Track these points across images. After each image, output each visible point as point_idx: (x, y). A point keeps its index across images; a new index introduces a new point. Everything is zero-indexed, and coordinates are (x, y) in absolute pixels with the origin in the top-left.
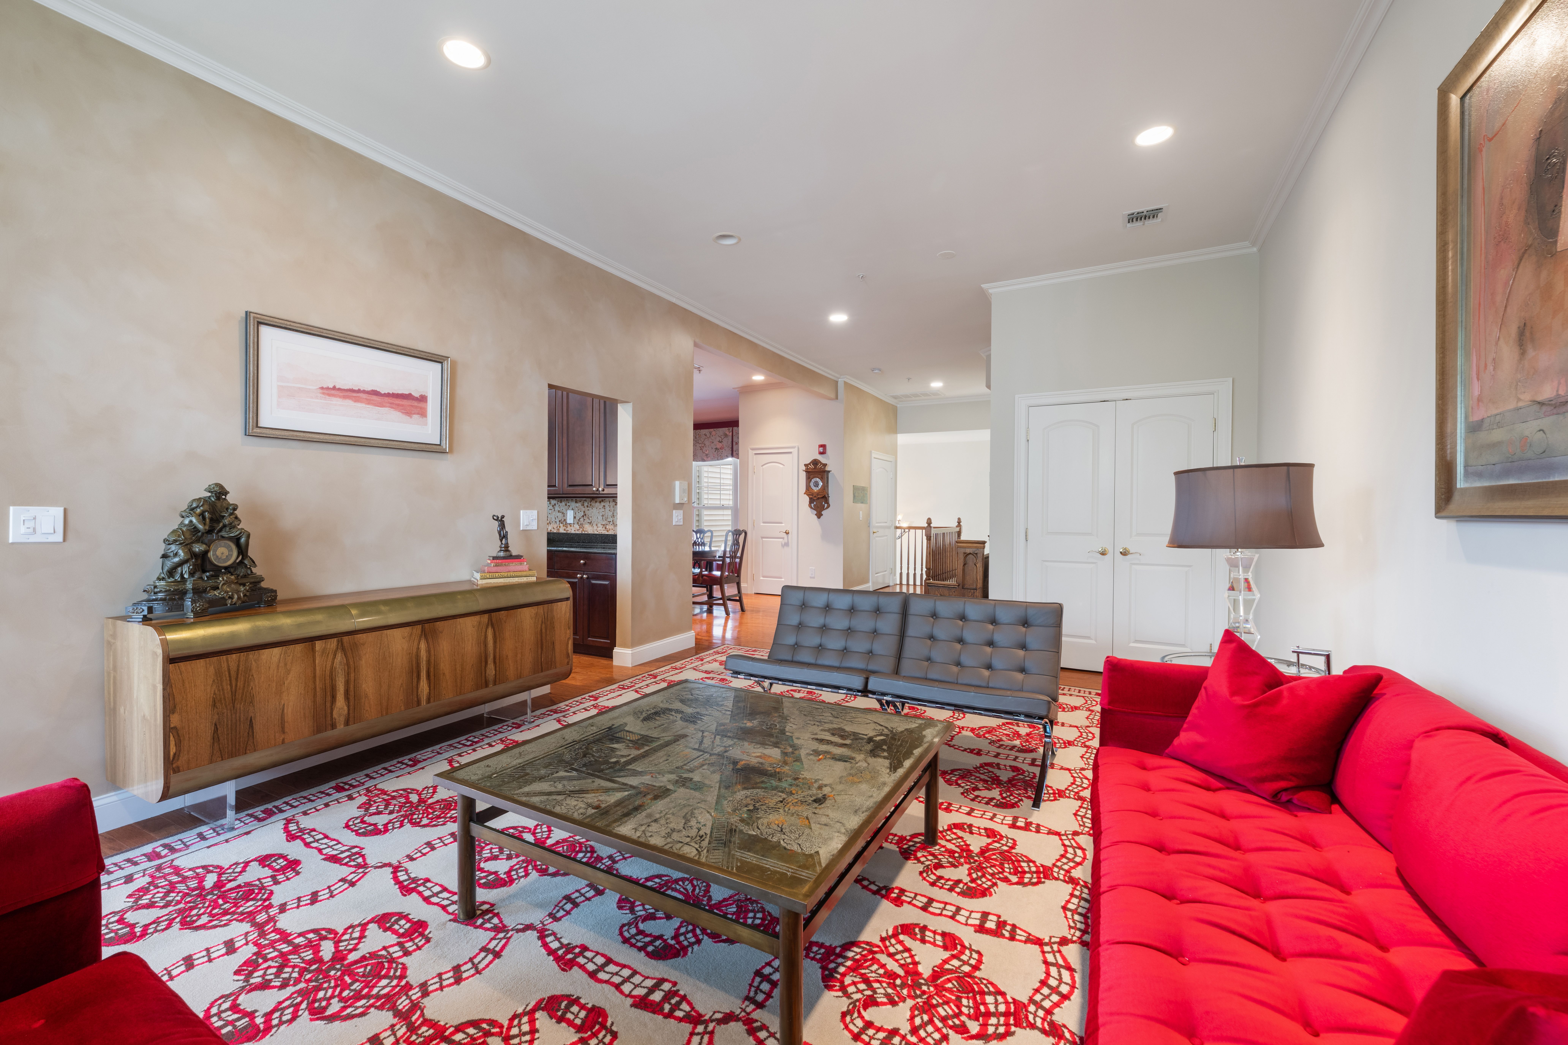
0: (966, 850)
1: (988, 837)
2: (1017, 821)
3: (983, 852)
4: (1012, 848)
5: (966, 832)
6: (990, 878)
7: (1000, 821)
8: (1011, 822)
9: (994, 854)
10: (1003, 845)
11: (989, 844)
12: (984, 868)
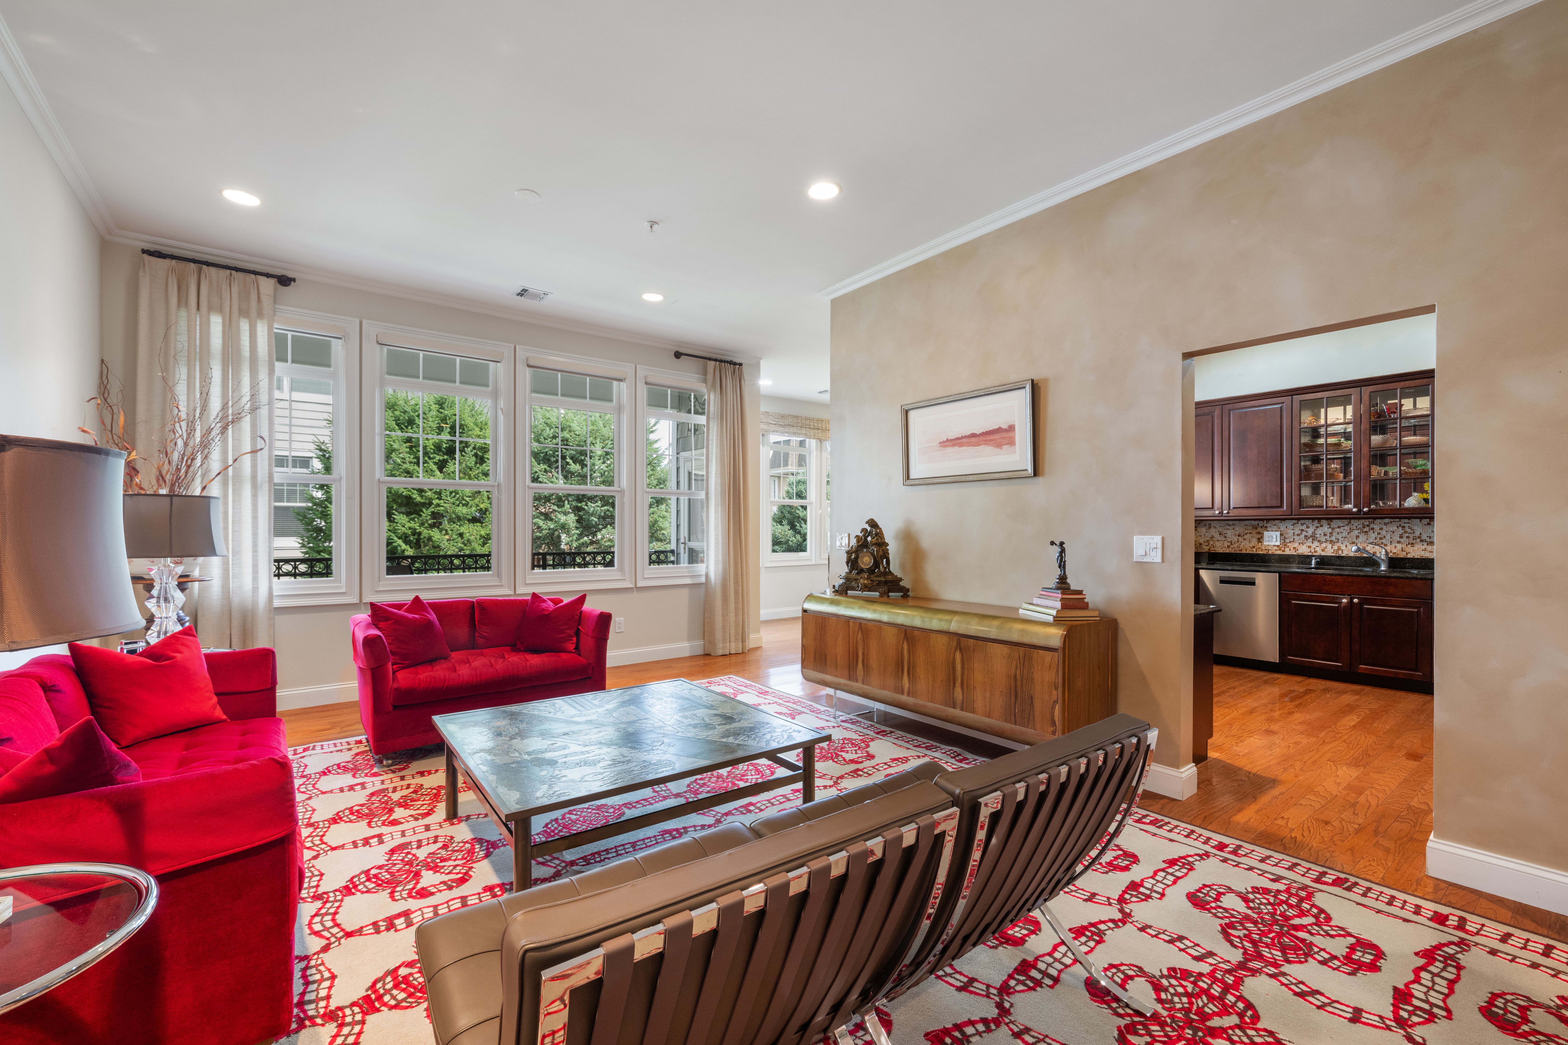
0: (435, 869)
1: (423, 889)
2: (406, 922)
3: (417, 874)
4: (392, 893)
5: (449, 880)
6: (395, 862)
7: (425, 910)
8: (412, 916)
9: (406, 878)
10: (403, 890)
11: (417, 883)
12: (406, 865)
